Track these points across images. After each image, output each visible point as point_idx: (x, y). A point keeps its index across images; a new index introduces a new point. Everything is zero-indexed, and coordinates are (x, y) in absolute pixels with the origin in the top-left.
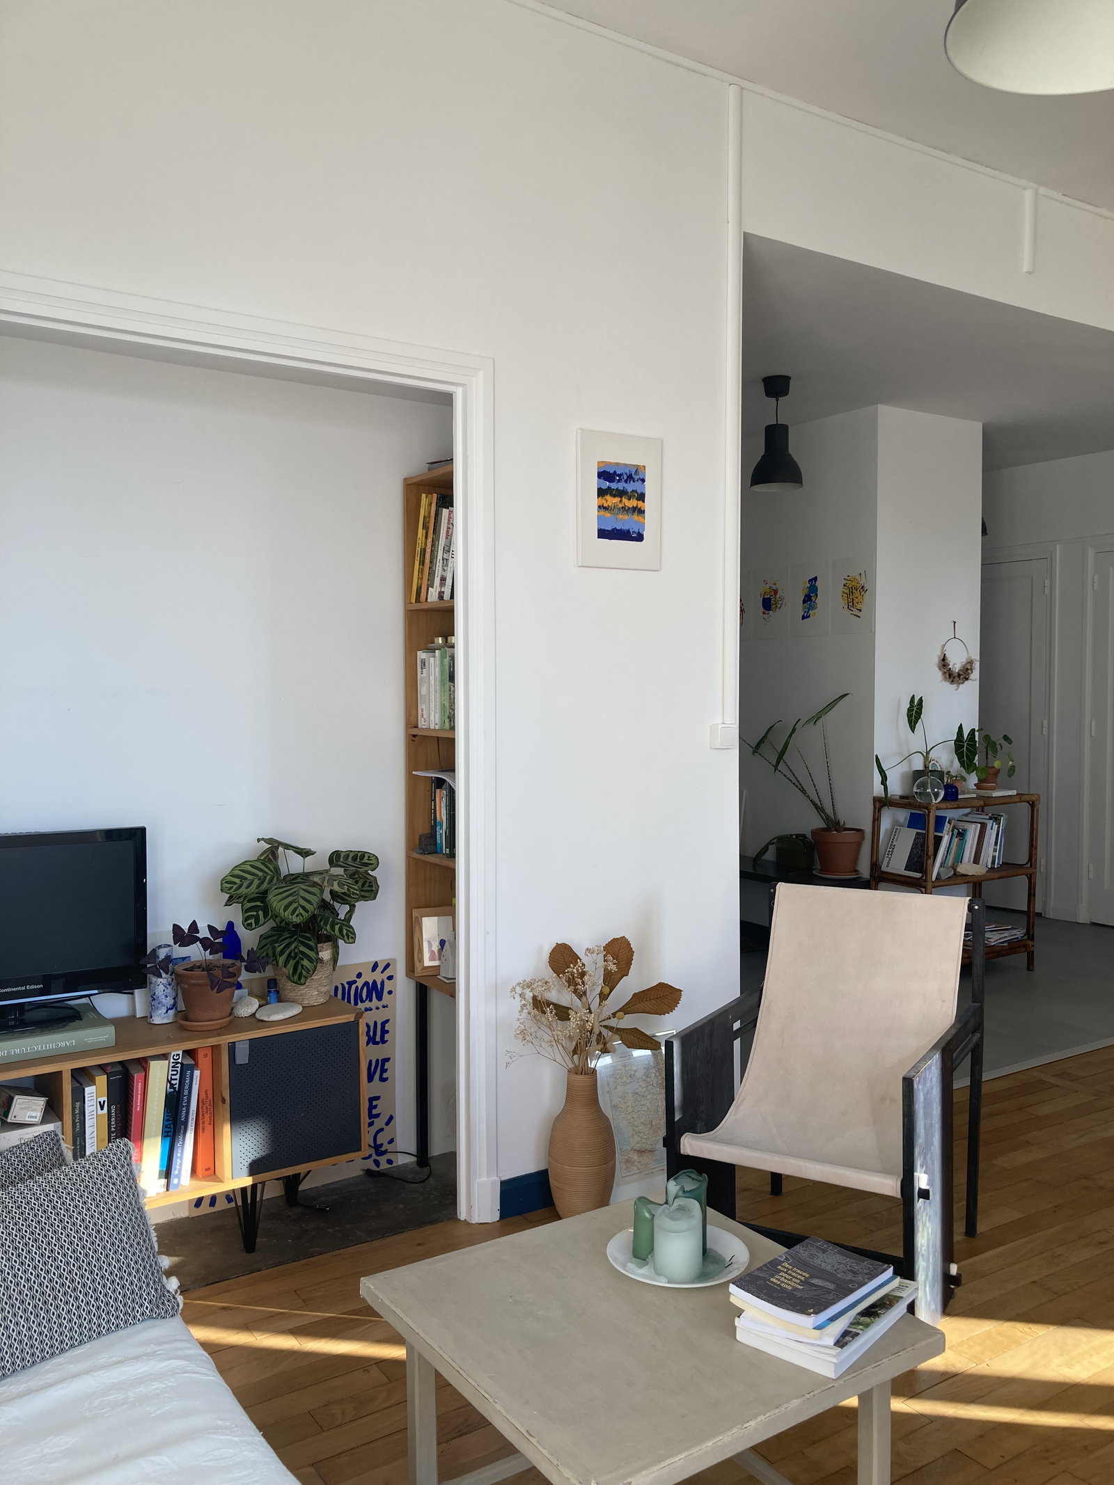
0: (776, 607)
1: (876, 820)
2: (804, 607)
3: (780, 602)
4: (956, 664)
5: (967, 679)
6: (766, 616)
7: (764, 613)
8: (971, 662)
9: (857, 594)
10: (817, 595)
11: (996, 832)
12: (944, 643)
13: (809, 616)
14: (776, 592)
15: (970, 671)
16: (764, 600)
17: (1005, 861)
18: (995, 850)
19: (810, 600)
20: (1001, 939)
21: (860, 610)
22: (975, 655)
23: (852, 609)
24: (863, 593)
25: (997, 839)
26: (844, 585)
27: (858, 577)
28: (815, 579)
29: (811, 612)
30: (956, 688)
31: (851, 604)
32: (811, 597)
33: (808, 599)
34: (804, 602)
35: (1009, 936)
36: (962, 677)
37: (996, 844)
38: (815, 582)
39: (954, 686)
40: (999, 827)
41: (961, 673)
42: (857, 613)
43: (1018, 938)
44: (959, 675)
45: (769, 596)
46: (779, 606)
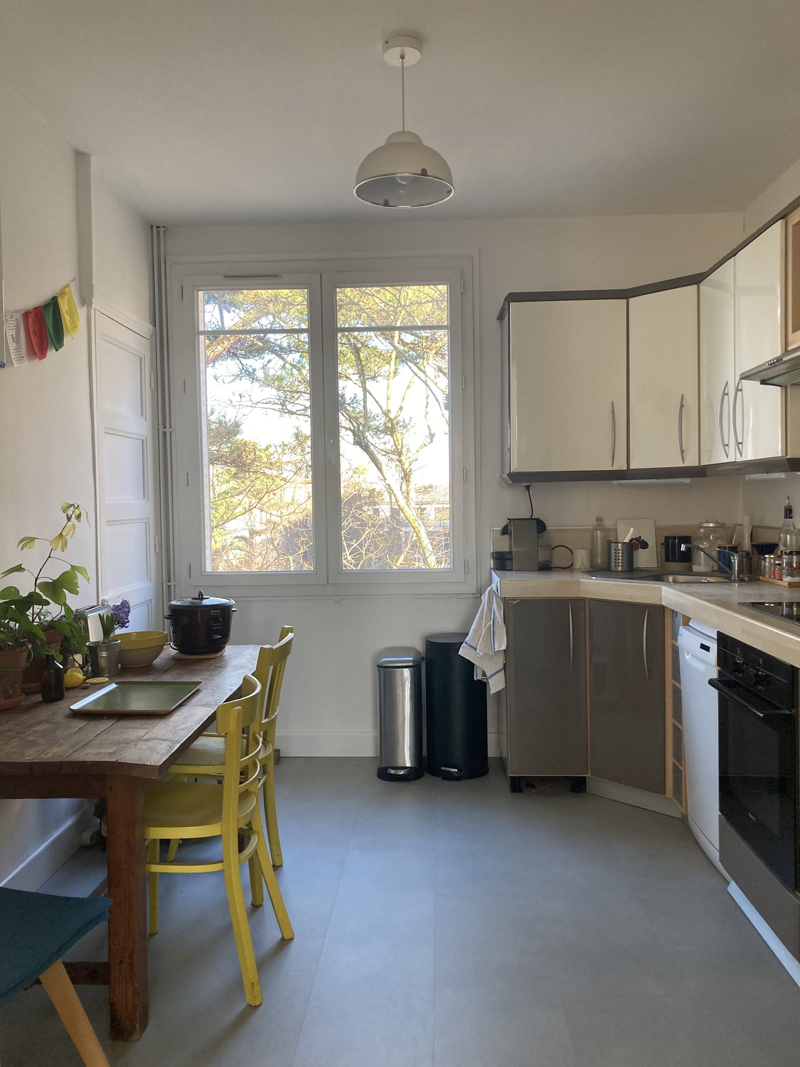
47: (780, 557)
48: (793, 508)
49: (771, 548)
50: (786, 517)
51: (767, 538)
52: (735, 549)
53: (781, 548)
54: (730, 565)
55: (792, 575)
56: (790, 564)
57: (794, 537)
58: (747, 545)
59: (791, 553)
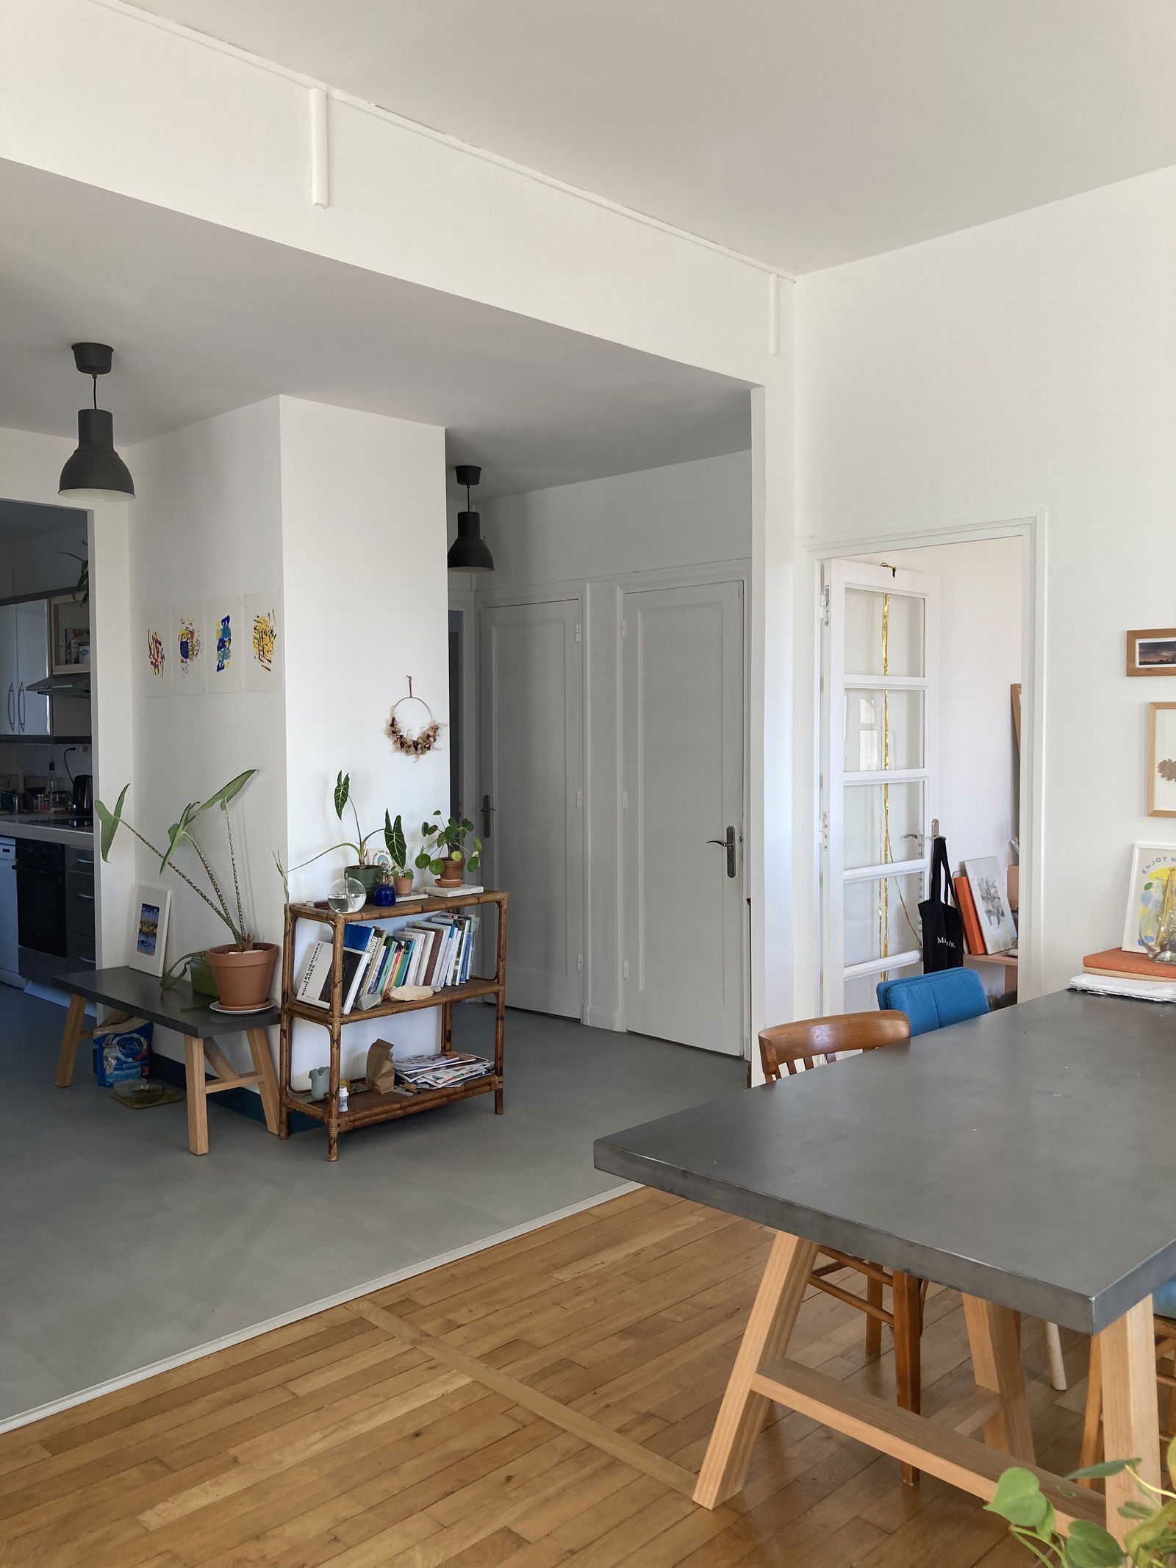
0: (193, 653)
1: (290, 935)
2: (219, 655)
3: (197, 648)
4: (413, 731)
5: (429, 748)
6: (184, 665)
7: (182, 662)
8: (435, 729)
9: (266, 639)
10: (230, 639)
11: (458, 941)
12: (395, 704)
13: (223, 668)
14: (192, 633)
15: (432, 739)
16: (182, 643)
17: (475, 975)
18: (457, 963)
19: (224, 646)
20: (454, 1078)
21: (270, 661)
22: (444, 718)
23: (263, 659)
24: (272, 639)
25: (460, 948)
26: (255, 629)
27: (267, 619)
28: (227, 619)
29: (225, 662)
30: (415, 760)
31: (261, 653)
32: (225, 642)
33: (222, 645)
34: (219, 649)
35: (467, 1073)
36: (419, 746)
37: (458, 955)
38: (228, 622)
39: (412, 757)
40: (463, 934)
41: (420, 741)
42: (266, 664)
43: (481, 1074)
44: (416, 744)
45: (186, 640)
46: (195, 653)
47: (48, 796)
48: (55, 763)
49: (41, 790)
50: (50, 770)
51: (39, 784)
52: (14, 792)
53: (48, 790)
54: (12, 804)
55: (56, 807)
56: (54, 799)
57: (56, 783)
58: (21, 789)
59: (55, 793)
